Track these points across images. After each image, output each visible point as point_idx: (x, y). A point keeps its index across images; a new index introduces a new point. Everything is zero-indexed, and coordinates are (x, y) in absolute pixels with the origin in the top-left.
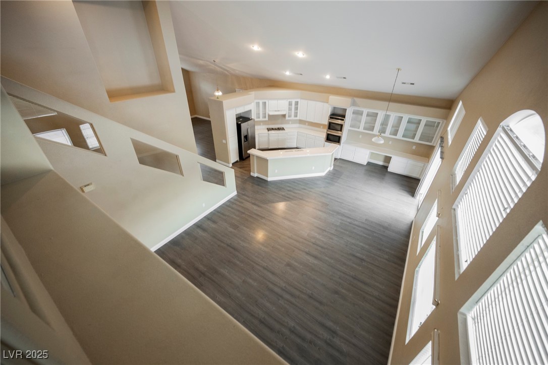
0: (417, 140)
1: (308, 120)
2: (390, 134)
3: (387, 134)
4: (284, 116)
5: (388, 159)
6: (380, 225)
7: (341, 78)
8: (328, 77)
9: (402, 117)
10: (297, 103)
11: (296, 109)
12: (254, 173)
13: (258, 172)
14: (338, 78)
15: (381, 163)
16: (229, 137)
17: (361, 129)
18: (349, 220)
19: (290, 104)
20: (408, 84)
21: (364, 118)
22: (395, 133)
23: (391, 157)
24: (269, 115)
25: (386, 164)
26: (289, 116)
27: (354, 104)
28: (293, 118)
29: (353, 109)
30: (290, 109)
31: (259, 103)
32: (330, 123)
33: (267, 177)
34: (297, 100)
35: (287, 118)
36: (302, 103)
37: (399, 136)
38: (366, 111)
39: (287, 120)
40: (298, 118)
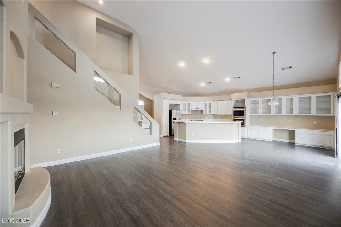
0: (314, 113)
1: (219, 114)
2: (286, 113)
3: (284, 113)
4: (202, 111)
5: (292, 134)
7: (236, 78)
8: (227, 80)
9: (292, 98)
10: (210, 104)
11: (210, 107)
13: (179, 137)
14: (234, 78)
17: (260, 113)
19: (206, 104)
20: (286, 68)
21: (260, 106)
22: (292, 110)
23: (294, 131)
24: (192, 111)
25: (292, 141)
26: (206, 112)
27: (250, 97)
28: (208, 113)
29: (250, 100)
30: (206, 109)
31: (185, 103)
32: (234, 112)
33: (185, 139)
34: (210, 102)
35: (204, 113)
36: (213, 104)
37: (296, 112)
38: (260, 100)
39: (205, 115)
40: (212, 114)
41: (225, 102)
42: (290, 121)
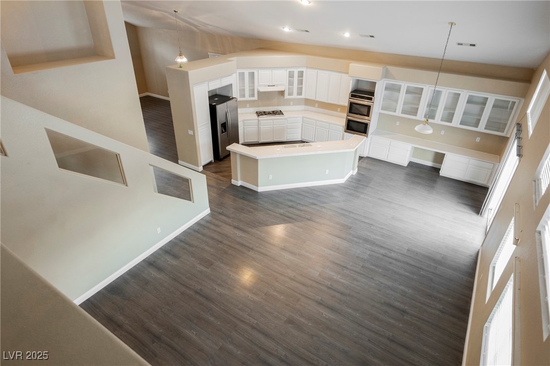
0: (481, 128)
1: (318, 99)
2: (442, 120)
3: (438, 120)
4: (282, 93)
5: (439, 157)
6: (430, 258)
7: (367, 36)
8: (347, 35)
9: (459, 94)
10: (301, 74)
11: (301, 82)
12: (237, 180)
13: (243, 179)
14: (362, 36)
15: (429, 163)
16: (199, 125)
17: (398, 113)
18: (383, 251)
19: (291, 75)
20: (466, 45)
21: (402, 96)
22: (450, 118)
23: (444, 154)
24: (259, 92)
25: (437, 165)
26: (290, 94)
27: (387, 75)
28: (295, 96)
29: (386, 82)
30: (291, 83)
31: (243, 74)
32: (351, 104)
33: (257, 186)
34: (301, 70)
35: (287, 96)
36: (309, 74)
37: (456, 122)
38: (404, 86)
39: (287, 99)
40: (303, 96)
41: (334, 76)
42: (443, 132)
